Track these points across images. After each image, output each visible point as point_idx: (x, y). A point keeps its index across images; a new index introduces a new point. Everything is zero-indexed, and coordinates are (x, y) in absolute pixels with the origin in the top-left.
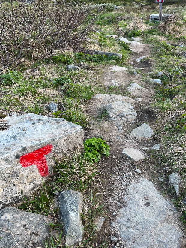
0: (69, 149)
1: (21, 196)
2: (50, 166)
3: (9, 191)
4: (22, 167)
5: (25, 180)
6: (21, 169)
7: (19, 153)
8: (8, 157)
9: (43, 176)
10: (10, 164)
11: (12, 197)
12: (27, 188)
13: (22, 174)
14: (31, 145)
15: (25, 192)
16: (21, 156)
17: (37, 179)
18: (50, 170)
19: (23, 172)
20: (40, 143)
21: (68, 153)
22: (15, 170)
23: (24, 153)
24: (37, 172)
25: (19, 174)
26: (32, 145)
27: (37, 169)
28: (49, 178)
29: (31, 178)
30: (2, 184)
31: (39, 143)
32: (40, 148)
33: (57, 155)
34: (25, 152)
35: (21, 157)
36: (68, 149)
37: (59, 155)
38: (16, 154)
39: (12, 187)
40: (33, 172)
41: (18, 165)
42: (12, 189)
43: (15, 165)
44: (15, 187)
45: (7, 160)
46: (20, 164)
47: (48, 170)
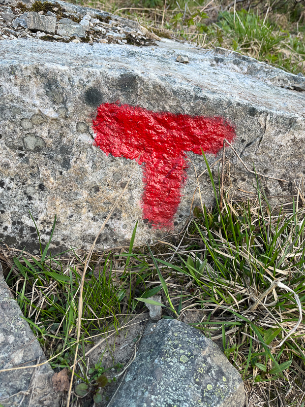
0: (290, 184)
1: (47, 238)
2: (188, 202)
3: (19, 197)
4: (93, 147)
5: (84, 195)
6: (89, 149)
7: (105, 89)
8: (59, 79)
9: (148, 221)
10: (56, 107)
11: (19, 223)
12: (78, 225)
13: (83, 171)
14: (159, 81)
15: (65, 232)
16: (106, 100)
17: (124, 215)
18: (181, 216)
19: (91, 164)
20: (196, 98)
21: (279, 196)
22: (65, 140)
23: (122, 99)
24: (137, 194)
25: (72, 161)
26: (163, 83)
27: (142, 185)
28: (167, 239)
29: (106, 200)
30: (6, 160)
31: (192, 93)
32: (187, 116)
33: (235, 180)
34: (128, 96)
35: (106, 105)
36: (286, 181)
37: (241, 184)
38: (90, 85)
39: (30, 190)
40: (123, 185)
41: (82, 127)
42: (30, 198)
43: (74, 124)
44: (43, 196)
45: (53, 87)
46: (92, 131)
47: (175, 211)
